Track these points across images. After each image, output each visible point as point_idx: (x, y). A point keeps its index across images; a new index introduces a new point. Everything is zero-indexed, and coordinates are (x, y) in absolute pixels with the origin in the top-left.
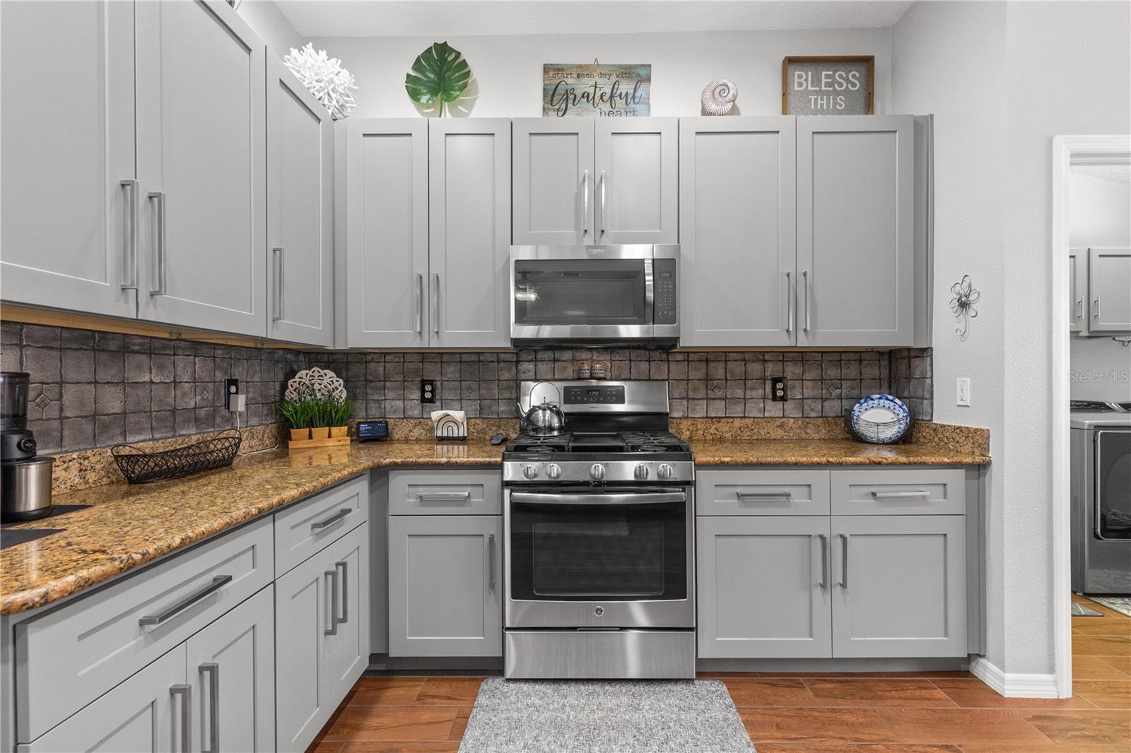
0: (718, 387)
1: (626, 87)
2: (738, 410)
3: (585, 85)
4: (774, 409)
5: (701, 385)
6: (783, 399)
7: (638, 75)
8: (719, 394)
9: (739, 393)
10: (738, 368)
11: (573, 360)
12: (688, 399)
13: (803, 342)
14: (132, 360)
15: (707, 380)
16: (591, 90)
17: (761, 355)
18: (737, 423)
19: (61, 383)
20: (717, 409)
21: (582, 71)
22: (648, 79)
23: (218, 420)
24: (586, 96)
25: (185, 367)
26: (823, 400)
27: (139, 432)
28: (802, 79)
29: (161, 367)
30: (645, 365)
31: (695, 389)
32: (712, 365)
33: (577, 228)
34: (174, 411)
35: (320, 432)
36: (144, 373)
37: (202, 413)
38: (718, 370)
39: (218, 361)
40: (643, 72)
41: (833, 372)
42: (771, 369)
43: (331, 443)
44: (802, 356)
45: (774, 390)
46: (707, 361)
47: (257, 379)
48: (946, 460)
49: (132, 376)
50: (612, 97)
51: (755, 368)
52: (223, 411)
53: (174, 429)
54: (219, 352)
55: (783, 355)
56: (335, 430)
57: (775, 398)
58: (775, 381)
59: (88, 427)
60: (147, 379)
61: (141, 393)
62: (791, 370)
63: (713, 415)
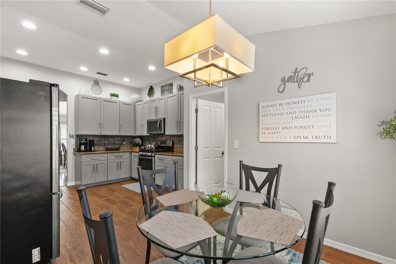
0: (180, 142)
1: (170, 87)
3: (166, 88)
8: (181, 143)
13: (179, 134)
14: (109, 138)
15: (179, 140)
19: (101, 140)
21: (165, 86)
23: (121, 145)
24: (165, 90)
25: (116, 139)
27: (110, 145)
29: (113, 139)
31: (178, 142)
32: (180, 137)
34: (114, 144)
35: (136, 147)
36: (110, 139)
37: (119, 144)
39: (122, 138)
40: (172, 84)
43: (137, 149)
46: (179, 137)
47: (129, 140)
48: (180, 155)
49: (109, 140)
50: (168, 90)
52: (122, 144)
53: (114, 146)
54: (122, 137)
56: (137, 147)
59: (104, 145)
60: (111, 140)
61: (110, 141)
63: (180, 147)
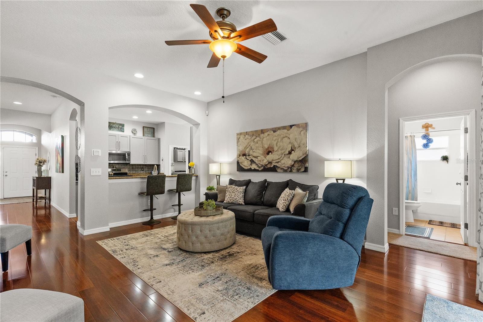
1: (120, 127)
2: (137, 172)
3: (114, 126)
4: (142, 172)
5: (132, 169)
6: (143, 171)
7: (123, 125)
8: (134, 170)
9: (137, 170)
10: (137, 167)
11: (112, 165)
12: (130, 171)
13: (146, 164)
16: (115, 126)
17: (140, 165)
18: (137, 174)
20: (134, 172)
21: (113, 123)
22: (124, 126)
26: (148, 171)
28: (145, 129)
30: (123, 166)
33: (116, 148)
38: (134, 167)
41: (149, 167)
42: (141, 167)
44: (146, 165)
45: (142, 169)
50: (118, 128)
51: (139, 167)
55: (143, 165)
57: (142, 170)
58: (142, 168)
62: (144, 167)
